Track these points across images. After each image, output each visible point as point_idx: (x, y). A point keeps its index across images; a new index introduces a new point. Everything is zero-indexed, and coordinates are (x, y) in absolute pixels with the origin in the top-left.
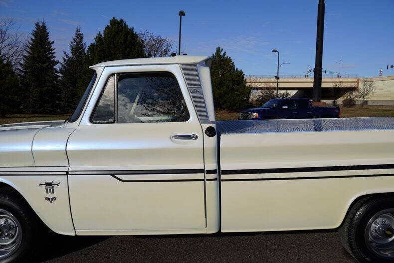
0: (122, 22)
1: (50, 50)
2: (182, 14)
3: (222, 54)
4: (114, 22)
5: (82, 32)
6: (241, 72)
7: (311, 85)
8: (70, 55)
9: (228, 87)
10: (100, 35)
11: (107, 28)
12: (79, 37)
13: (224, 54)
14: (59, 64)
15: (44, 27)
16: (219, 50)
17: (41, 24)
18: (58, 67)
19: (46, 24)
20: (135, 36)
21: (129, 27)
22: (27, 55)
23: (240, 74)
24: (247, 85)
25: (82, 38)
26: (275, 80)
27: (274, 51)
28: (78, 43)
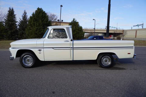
0: (41, 9)
1: (15, 17)
2: (61, 6)
3: (75, 21)
4: (39, 9)
5: (26, 11)
6: (81, 27)
7: (106, 32)
8: (22, 19)
9: (77, 32)
10: (33, 13)
11: (36, 11)
12: (25, 13)
13: (76, 21)
14: (18, 23)
15: (13, 9)
16: (74, 19)
17: (11, 8)
18: (17, 24)
19: (13, 8)
20: (45, 14)
21: (44, 11)
22: (6, 18)
23: (81, 28)
24: (83, 31)
25: (26, 14)
26: (94, 30)
27: (94, 20)
28: (25, 15)
